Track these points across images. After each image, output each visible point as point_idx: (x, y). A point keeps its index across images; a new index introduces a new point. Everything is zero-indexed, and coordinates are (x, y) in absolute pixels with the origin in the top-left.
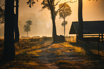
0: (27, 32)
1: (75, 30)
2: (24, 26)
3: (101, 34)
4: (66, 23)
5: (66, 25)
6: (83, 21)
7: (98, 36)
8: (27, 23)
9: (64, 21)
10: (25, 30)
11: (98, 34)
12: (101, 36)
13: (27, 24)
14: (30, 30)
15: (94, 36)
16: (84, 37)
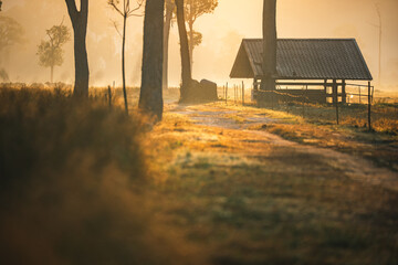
0: (49, 68)
1: (253, 65)
2: (41, 47)
4: (197, 38)
5: (196, 46)
6: (278, 37)
7: (322, 88)
8: (52, 36)
10: (43, 60)
11: (323, 81)
12: (330, 85)
13: (52, 40)
14: (62, 62)
15: (310, 87)
16: (278, 87)
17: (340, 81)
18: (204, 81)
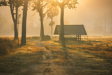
1: (58, 32)
2: (12, 26)
3: (78, 35)
5: (53, 25)
7: (76, 37)
9: (52, 22)
10: (13, 29)
15: (72, 37)
16: (64, 37)
17: (79, 35)
18: (47, 35)
